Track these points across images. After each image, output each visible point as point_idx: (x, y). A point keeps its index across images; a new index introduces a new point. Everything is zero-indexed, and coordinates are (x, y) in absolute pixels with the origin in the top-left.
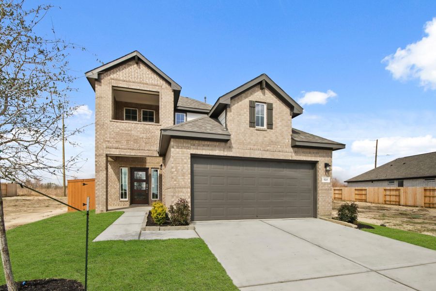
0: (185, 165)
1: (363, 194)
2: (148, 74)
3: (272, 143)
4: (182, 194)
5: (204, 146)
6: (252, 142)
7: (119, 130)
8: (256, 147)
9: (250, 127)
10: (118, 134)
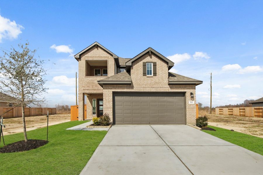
0: (110, 97)
1: (260, 112)
2: (102, 52)
3: (156, 83)
4: (108, 111)
5: (119, 87)
6: (144, 84)
7: (88, 81)
8: (146, 86)
9: (143, 76)
10: (88, 83)
